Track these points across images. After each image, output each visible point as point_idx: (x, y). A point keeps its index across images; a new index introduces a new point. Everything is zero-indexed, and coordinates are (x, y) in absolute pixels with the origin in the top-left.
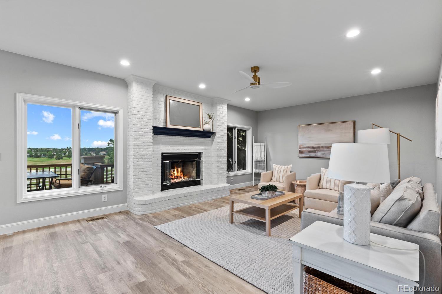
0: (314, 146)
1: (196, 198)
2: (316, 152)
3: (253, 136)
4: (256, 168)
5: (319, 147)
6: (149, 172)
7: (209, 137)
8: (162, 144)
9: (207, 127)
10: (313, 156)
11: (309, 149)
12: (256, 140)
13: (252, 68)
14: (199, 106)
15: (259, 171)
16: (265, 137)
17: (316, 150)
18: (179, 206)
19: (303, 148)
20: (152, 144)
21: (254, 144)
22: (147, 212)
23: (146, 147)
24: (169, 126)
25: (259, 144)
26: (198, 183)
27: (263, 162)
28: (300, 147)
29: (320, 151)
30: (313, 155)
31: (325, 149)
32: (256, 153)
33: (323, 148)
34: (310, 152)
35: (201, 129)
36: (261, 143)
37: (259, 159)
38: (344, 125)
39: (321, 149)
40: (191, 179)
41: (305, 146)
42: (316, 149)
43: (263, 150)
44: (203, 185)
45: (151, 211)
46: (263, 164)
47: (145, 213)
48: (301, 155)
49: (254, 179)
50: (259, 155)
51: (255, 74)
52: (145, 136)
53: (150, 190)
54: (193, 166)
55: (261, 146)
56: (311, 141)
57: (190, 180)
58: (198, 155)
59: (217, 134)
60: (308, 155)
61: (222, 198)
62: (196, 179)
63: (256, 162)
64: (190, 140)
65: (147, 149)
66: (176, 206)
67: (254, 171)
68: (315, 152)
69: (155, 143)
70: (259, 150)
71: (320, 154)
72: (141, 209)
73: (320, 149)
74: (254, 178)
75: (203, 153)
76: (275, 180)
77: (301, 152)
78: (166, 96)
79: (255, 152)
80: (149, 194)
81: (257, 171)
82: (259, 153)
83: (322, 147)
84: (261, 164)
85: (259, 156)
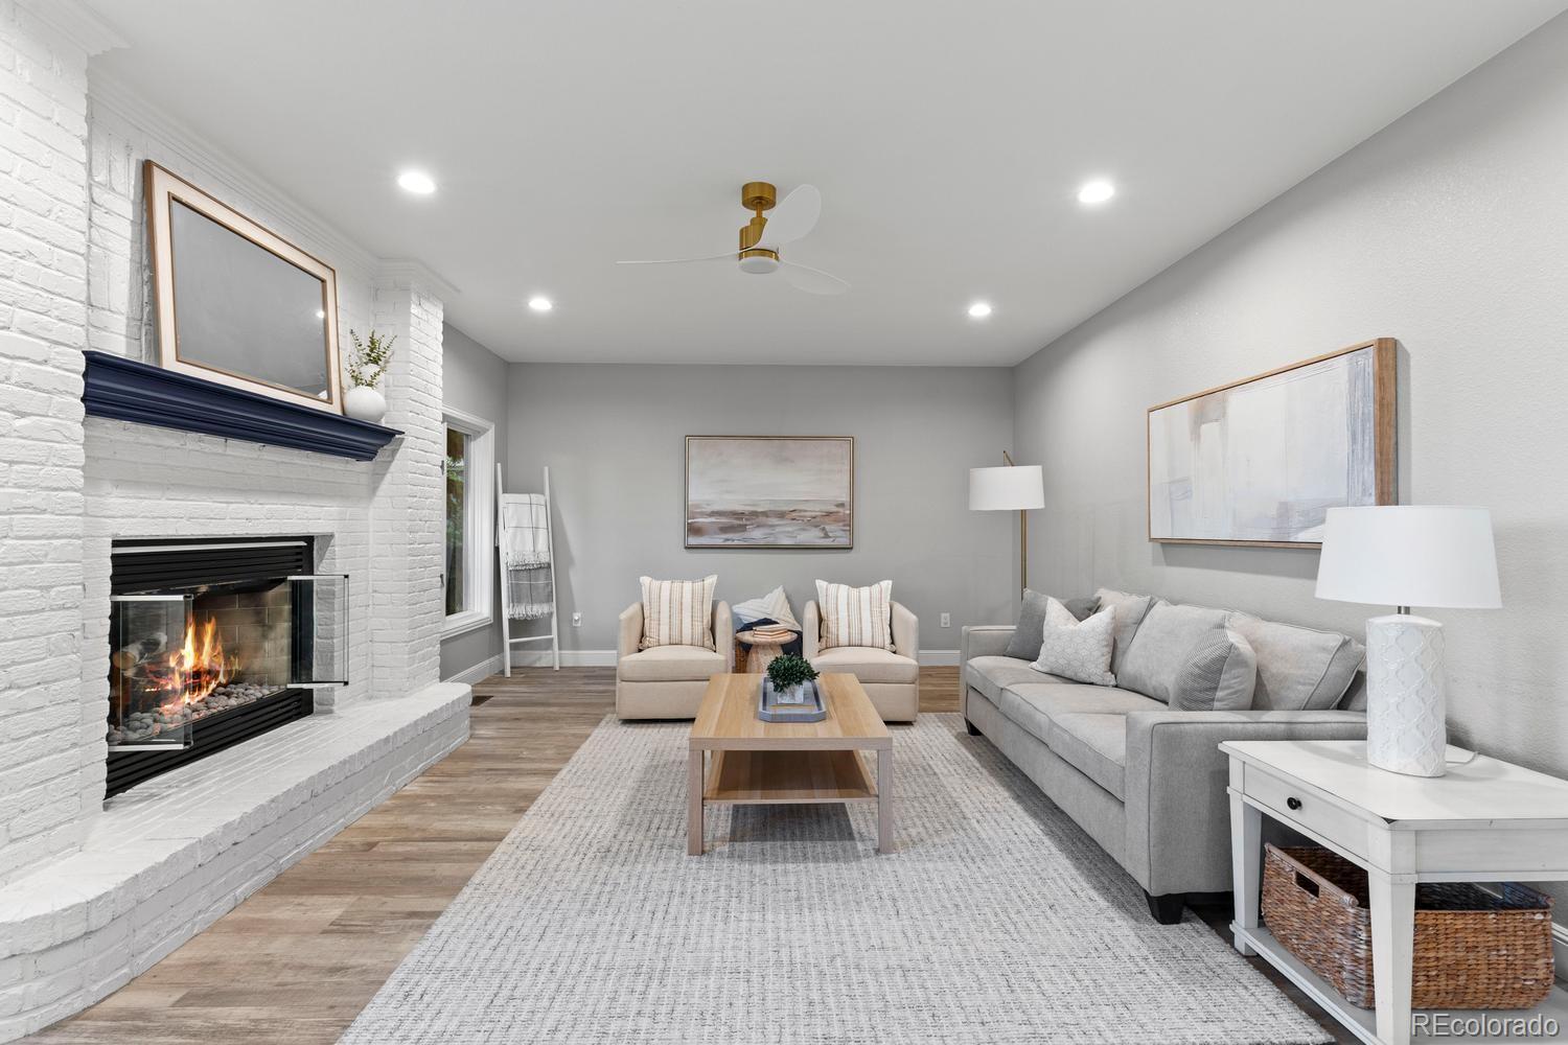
0: (739, 508)
1: (362, 790)
2: (745, 530)
3: (499, 465)
4: (516, 599)
5: (754, 514)
6: (53, 687)
7: (365, 454)
8: (118, 483)
9: (364, 402)
10: (736, 542)
11: (724, 520)
12: (509, 482)
13: (746, 188)
14: (323, 281)
15: (529, 608)
16: (546, 469)
17: (744, 522)
18: (286, 867)
19: (703, 514)
20: (81, 482)
21: (503, 498)
22: (95, 988)
23: (37, 499)
24: (170, 364)
25: (525, 498)
26: (298, 706)
27: (543, 573)
28: (693, 512)
29: (758, 526)
30: (736, 538)
31: (775, 521)
32: (515, 536)
33: (767, 517)
34: (724, 529)
35: (335, 409)
36: (533, 496)
37: (531, 559)
38: (825, 447)
39: (762, 519)
40: (266, 692)
41: (709, 509)
42: (747, 520)
43: (542, 524)
44: (335, 708)
45: (125, 970)
46: (542, 582)
47: (78, 1006)
48: (693, 541)
49: (511, 644)
50: (525, 542)
51: (759, 215)
52: (22, 415)
53: (61, 818)
54: (258, 613)
55: (534, 507)
56: (728, 492)
57: (260, 695)
58: (302, 553)
59: (408, 440)
60: (719, 540)
61: (454, 756)
62: (290, 686)
63: (516, 572)
64: (278, 463)
65: (44, 511)
66: (269, 874)
67: (506, 614)
68: (743, 528)
69: (95, 472)
70: (526, 522)
71: (757, 535)
72: (36, 986)
73: (757, 520)
74: (507, 641)
75: (336, 540)
76: (664, 638)
77: (693, 530)
78: (147, 168)
79: (511, 531)
80: (52, 853)
81: (521, 611)
82: (528, 534)
83: (765, 514)
84: (537, 579)
85: (529, 547)
